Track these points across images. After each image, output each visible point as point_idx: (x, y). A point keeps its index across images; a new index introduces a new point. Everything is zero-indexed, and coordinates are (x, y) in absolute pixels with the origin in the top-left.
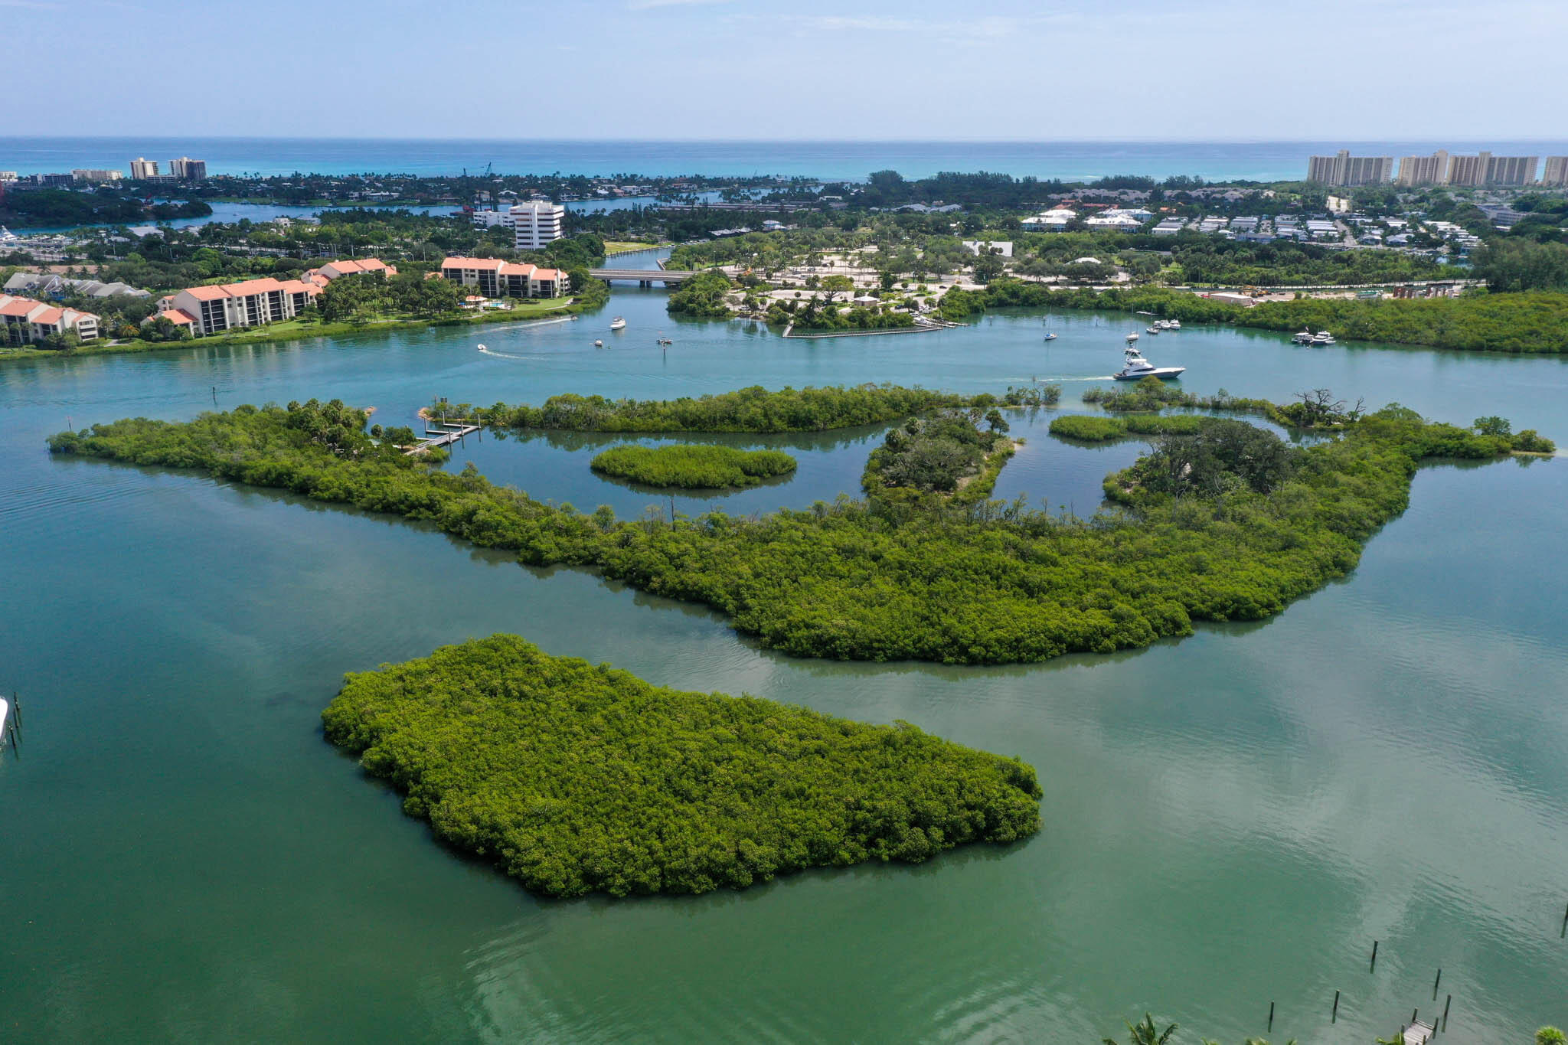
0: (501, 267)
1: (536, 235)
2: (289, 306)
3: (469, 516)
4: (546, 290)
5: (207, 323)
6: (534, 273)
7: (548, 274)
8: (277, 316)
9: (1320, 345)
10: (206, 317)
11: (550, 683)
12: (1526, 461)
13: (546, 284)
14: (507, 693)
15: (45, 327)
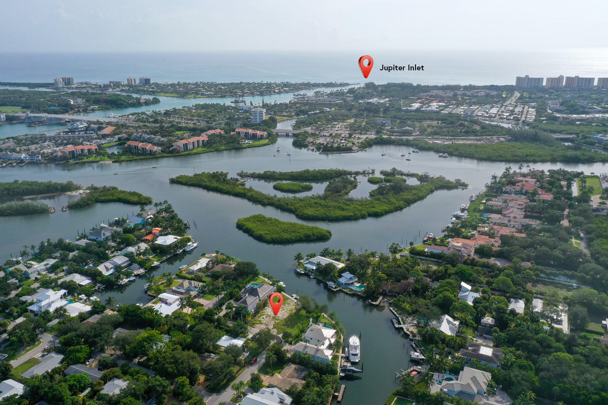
0: (250, 131)
1: (258, 119)
2: (201, 142)
3: (252, 196)
4: (262, 138)
5: (184, 149)
6: (259, 133)
7: (262, 133)
8: (198, 146)
9: (446, 157)
10: (184, 147)
11: (267, 220)
12: (463, 189)
13: (261, 136)
14: (261, 221)
15: (150, 150)
